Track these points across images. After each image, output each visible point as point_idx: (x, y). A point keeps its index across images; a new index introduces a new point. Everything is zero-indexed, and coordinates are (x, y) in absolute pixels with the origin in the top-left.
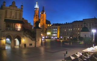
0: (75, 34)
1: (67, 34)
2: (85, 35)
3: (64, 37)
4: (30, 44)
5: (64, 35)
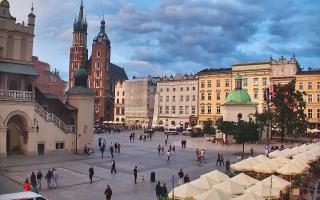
0: (206, 111)
1: (181, 112)
2: (240, 116)
3: (170, 121)
4: (57, 145)
5: (170, 115)
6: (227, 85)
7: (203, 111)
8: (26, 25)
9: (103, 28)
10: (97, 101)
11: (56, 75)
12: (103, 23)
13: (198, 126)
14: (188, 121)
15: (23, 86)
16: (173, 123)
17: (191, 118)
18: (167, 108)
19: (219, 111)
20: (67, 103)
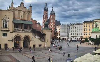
1: (78, 35)
2: (96, 36)
3: (74, 37)
4: (39, 45)
6: (92, 26)
7: (85, 34)
8: (29, 9)
9: (53, 9)
10: (51, 32)
11: (39, 24)
12: (53, 8)
13: (83, 39)
14: (80, 37)
15: (29, 27)
16: (75, 38)
17: (81, 37)
18: (73, 33)
19: (90, 34)
20: (42, 32)
